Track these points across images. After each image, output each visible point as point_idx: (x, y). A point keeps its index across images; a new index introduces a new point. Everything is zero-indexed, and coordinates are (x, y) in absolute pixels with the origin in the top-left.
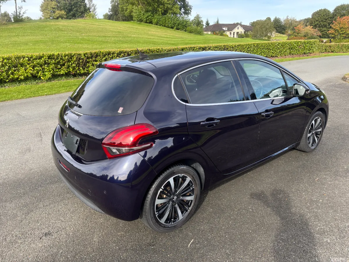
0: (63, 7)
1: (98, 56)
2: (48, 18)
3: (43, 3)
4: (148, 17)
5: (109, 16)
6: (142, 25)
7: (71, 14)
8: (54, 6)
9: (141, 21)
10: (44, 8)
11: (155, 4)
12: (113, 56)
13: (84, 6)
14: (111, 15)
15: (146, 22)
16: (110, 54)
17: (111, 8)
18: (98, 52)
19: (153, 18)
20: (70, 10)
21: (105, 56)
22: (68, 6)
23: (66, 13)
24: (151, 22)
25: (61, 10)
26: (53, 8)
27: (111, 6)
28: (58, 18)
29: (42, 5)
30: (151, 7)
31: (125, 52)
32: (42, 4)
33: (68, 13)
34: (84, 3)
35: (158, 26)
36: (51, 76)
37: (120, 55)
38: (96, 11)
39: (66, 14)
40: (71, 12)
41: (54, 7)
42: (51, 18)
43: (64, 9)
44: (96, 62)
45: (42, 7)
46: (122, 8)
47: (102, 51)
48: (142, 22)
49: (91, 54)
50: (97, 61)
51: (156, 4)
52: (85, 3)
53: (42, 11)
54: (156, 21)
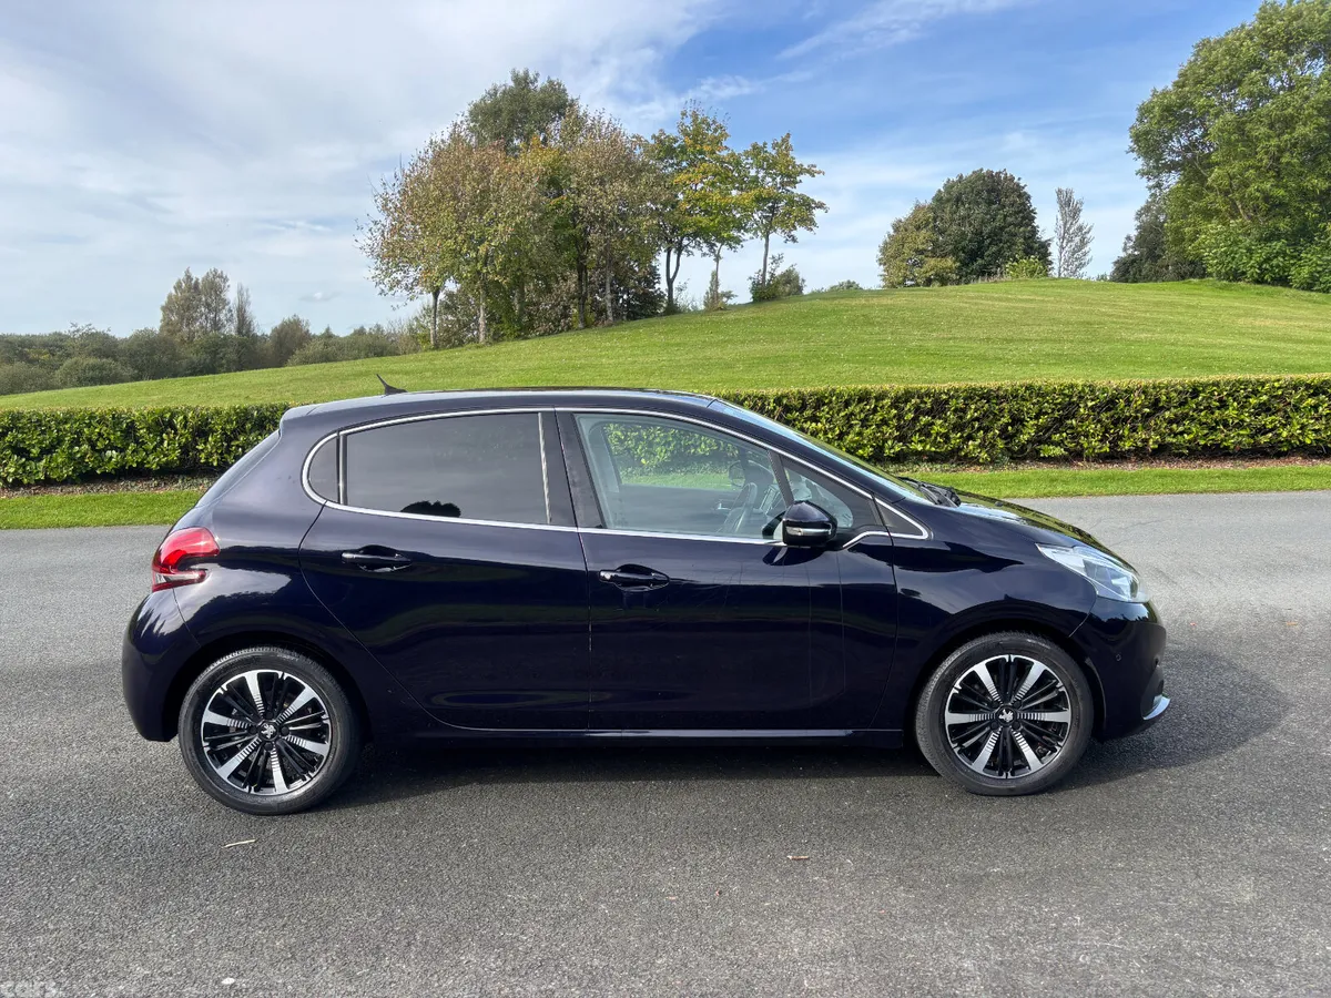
0: (951, 247)
1: (824, 404)
2: (899, 284)
3: (889, 236)
4: (1268, 260)
5: (1124, 264)
6: (1235, 294)
7: (975, 266)
8: (923, 243)
9: (1235, 276)
10: (891, 252)
11: (1310, 207)
12: (876, 406)
13: (1025, 239)
14: (1133, 261)
15: (1260, 281)
16: (868, 400)
17: (1134, 233)
18: (826, 391)
19: (1293, 265)
20: (973, 255)
21: (847, 404)
22: (970, 241)
23: (958, 264)
24: (1283, 281)
25: (944, 256)
26: (921, 252)
27: (1139, 227)
28: (929, 282)
29: (886, 243)
30: (1287, 219)
31: (928, 394)
32: (888, 240)
33: (965, 264)
34: (1029, 228)
35: (1314, 293)
36: (669, 458)
37: (906, 401)
38: (1086, 249)
39: (959, 268)
40: (976, 261)
41: (921, 247)
42: (909, 283)
43: (954, 252)
44: (814, 424)
45: (884, 250)
46: (1177, 231)
47: (840, 388)
48: (1240, 280)
49: (802, 398)
50: (817, 422)
51: (1315, 205)
52: (1033, 227)
53: (885, 264)
54: (1305, 272)
